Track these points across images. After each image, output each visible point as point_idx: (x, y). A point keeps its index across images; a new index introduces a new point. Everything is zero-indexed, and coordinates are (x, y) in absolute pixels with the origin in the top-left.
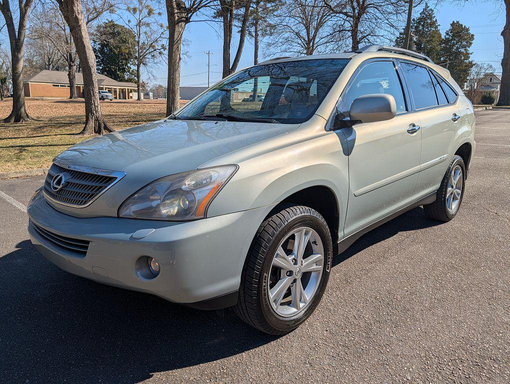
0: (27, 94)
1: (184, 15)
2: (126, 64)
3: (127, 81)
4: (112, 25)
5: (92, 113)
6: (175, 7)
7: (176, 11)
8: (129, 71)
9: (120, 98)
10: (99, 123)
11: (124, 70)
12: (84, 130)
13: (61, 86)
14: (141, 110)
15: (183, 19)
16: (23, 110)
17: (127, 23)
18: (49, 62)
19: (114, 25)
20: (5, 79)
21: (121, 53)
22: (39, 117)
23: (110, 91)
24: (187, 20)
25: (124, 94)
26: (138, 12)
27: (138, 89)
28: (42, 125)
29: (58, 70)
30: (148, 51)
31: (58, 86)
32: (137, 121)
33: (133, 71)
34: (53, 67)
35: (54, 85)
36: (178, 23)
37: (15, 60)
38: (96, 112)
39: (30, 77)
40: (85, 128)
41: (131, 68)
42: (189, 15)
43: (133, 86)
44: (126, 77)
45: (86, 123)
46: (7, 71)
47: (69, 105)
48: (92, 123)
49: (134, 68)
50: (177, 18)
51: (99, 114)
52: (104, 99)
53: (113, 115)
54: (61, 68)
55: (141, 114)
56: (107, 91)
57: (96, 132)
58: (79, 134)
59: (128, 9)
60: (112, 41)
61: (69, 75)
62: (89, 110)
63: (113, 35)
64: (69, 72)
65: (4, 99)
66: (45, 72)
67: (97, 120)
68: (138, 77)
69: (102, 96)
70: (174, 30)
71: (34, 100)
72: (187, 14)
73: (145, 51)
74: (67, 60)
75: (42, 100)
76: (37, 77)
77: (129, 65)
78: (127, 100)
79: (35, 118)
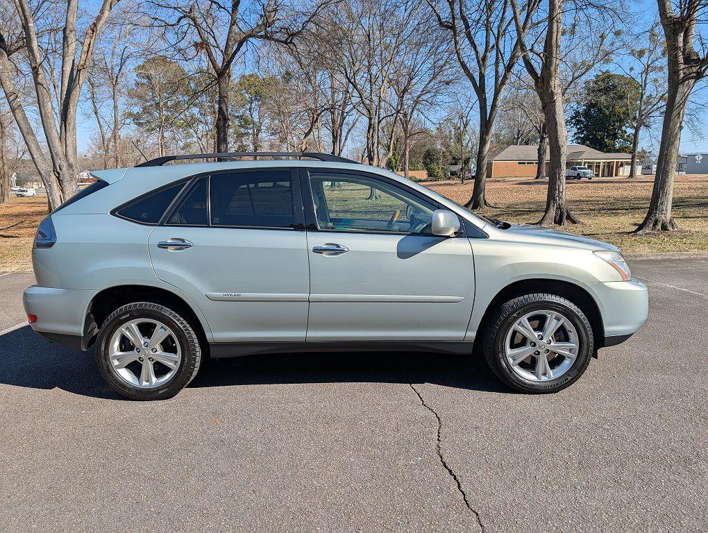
0: (489, 176)
1: (694, 69)
2: (620, 128)
3: (618, 151)
4: (608, 77)
5: (555, 200)
6: (682, 61)
7: (682, 66)
8: (622, 137)
9: (603, 176)
10: (562, 213)
11: (615, 136)
12: (542, 220)
13: (528, 163)
14: (625, 194)
15: (692, 75)
16: (482, 195)
17: (628, 72)
18: (518, 135)
19: (609, 77)
20: (469, 158)
21: (613, 113)
22: (496, 204)
23: (590, 167)
24: (699, 76)
25: (610, 170)
26: (647, 54)
27: (633, 162)
28: (499, 213)
29: (527, 144)
30: (655, 107)
31: (524, 163)
32: (614, 209)
33: (628, 136)
34: (523, 140)
35: (519, 163)
36: (683, 81)
37: (483, 142)
38: (560, 198)
39: (495, 154)
40: (543, 218)
41: (626, 132)
42: (703, 69)
43: (626, 157)
44: (617, 146)
45: (547, 211)
46: (472, 149)
47: (533, 187)
48: (552, 212)
49: (630, 131)
50: (682, 75)
51: (563, 202)
52: (580, 177)
53: (583, 201)
54: (532, 141)
55: (624, 200)
56: (586, 166)
57: (555, 223)
58: (537, 224)
59: (632, 53)
60: (603, 99)
61: (539, 150)
62: (551, 196)
63: (606, 90)
64: (540, 146)
65: (465, 182)
66: (512, 148)
67: (559, 208)
68: (635, 144)
69: (578, 174)
70: (676, 92)
71: (495, 181)
72: (701, 68)
73: (650, 107)
74: (539, 132)
75: (504, 181)
76: (502, 155)
77: (624, 128)
78: (614, 178)
79: (493, 205)
